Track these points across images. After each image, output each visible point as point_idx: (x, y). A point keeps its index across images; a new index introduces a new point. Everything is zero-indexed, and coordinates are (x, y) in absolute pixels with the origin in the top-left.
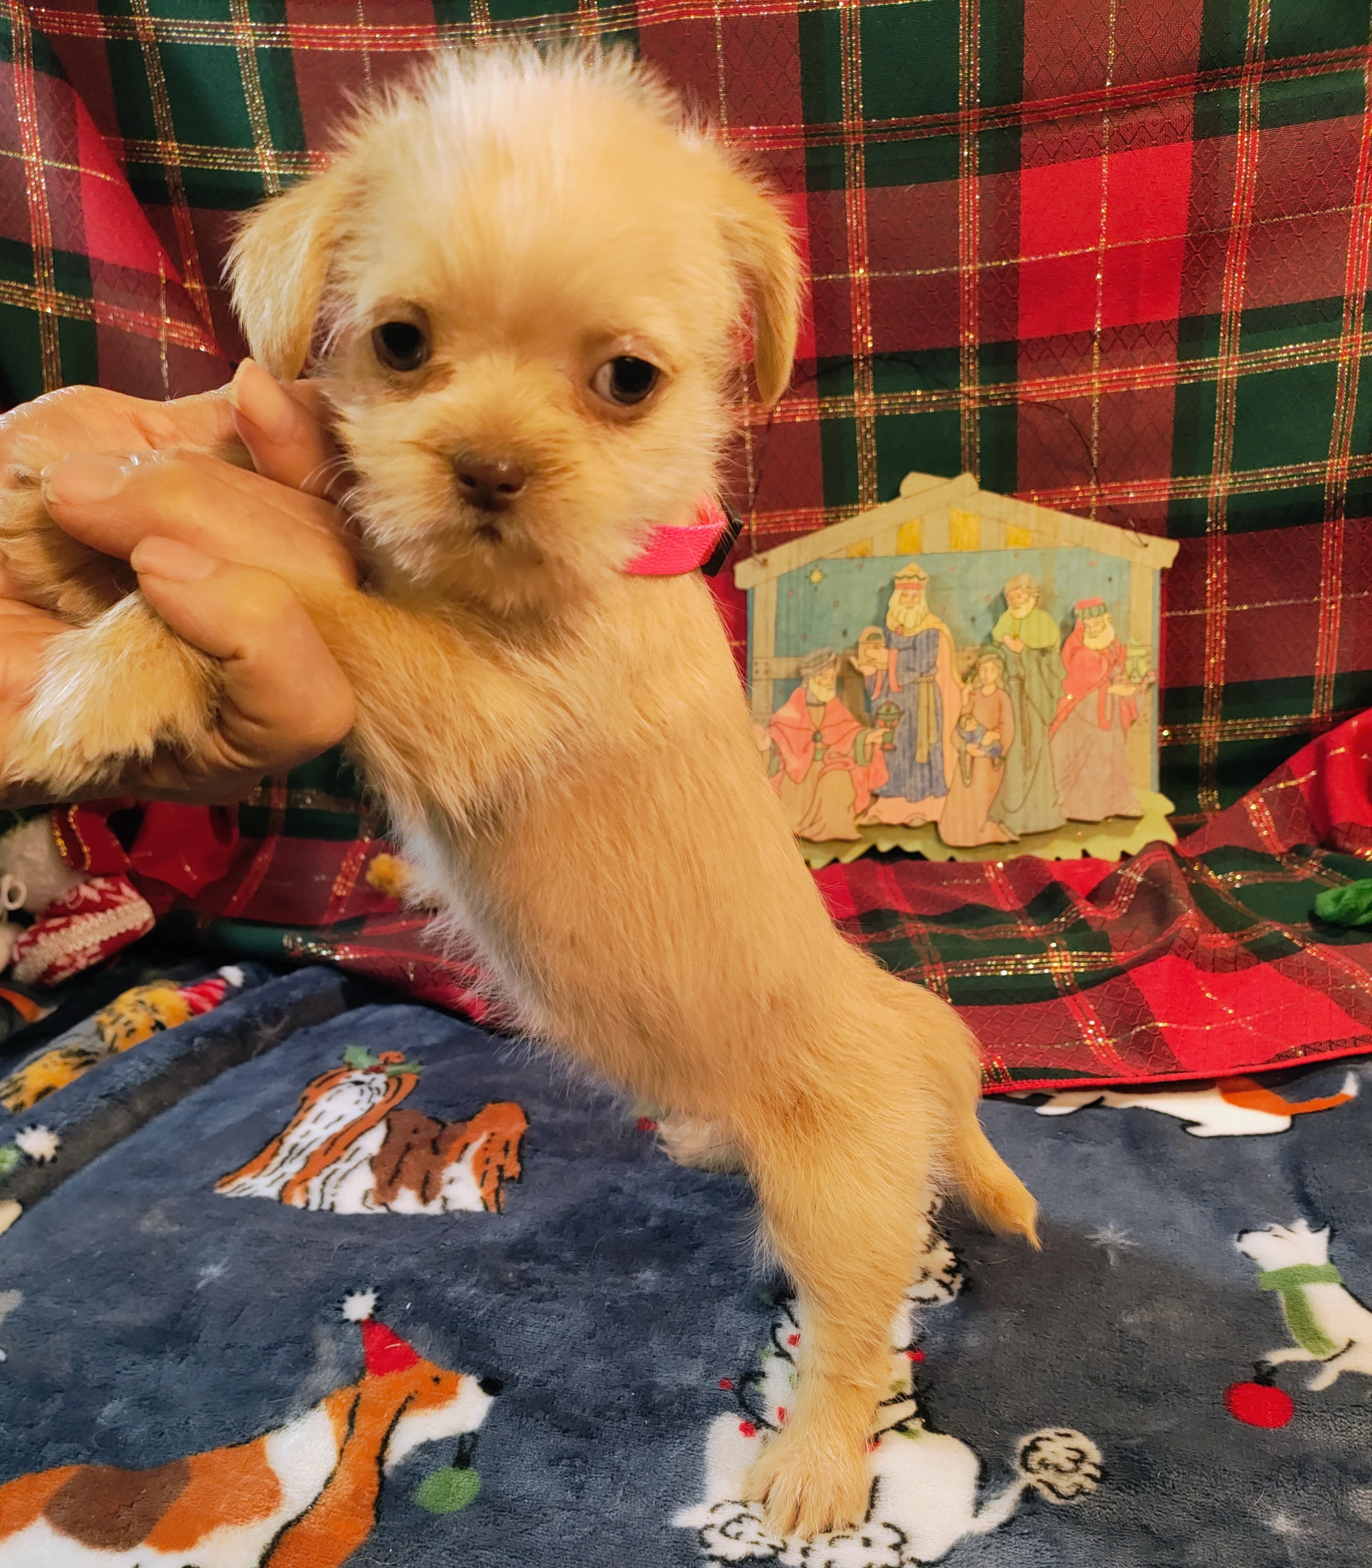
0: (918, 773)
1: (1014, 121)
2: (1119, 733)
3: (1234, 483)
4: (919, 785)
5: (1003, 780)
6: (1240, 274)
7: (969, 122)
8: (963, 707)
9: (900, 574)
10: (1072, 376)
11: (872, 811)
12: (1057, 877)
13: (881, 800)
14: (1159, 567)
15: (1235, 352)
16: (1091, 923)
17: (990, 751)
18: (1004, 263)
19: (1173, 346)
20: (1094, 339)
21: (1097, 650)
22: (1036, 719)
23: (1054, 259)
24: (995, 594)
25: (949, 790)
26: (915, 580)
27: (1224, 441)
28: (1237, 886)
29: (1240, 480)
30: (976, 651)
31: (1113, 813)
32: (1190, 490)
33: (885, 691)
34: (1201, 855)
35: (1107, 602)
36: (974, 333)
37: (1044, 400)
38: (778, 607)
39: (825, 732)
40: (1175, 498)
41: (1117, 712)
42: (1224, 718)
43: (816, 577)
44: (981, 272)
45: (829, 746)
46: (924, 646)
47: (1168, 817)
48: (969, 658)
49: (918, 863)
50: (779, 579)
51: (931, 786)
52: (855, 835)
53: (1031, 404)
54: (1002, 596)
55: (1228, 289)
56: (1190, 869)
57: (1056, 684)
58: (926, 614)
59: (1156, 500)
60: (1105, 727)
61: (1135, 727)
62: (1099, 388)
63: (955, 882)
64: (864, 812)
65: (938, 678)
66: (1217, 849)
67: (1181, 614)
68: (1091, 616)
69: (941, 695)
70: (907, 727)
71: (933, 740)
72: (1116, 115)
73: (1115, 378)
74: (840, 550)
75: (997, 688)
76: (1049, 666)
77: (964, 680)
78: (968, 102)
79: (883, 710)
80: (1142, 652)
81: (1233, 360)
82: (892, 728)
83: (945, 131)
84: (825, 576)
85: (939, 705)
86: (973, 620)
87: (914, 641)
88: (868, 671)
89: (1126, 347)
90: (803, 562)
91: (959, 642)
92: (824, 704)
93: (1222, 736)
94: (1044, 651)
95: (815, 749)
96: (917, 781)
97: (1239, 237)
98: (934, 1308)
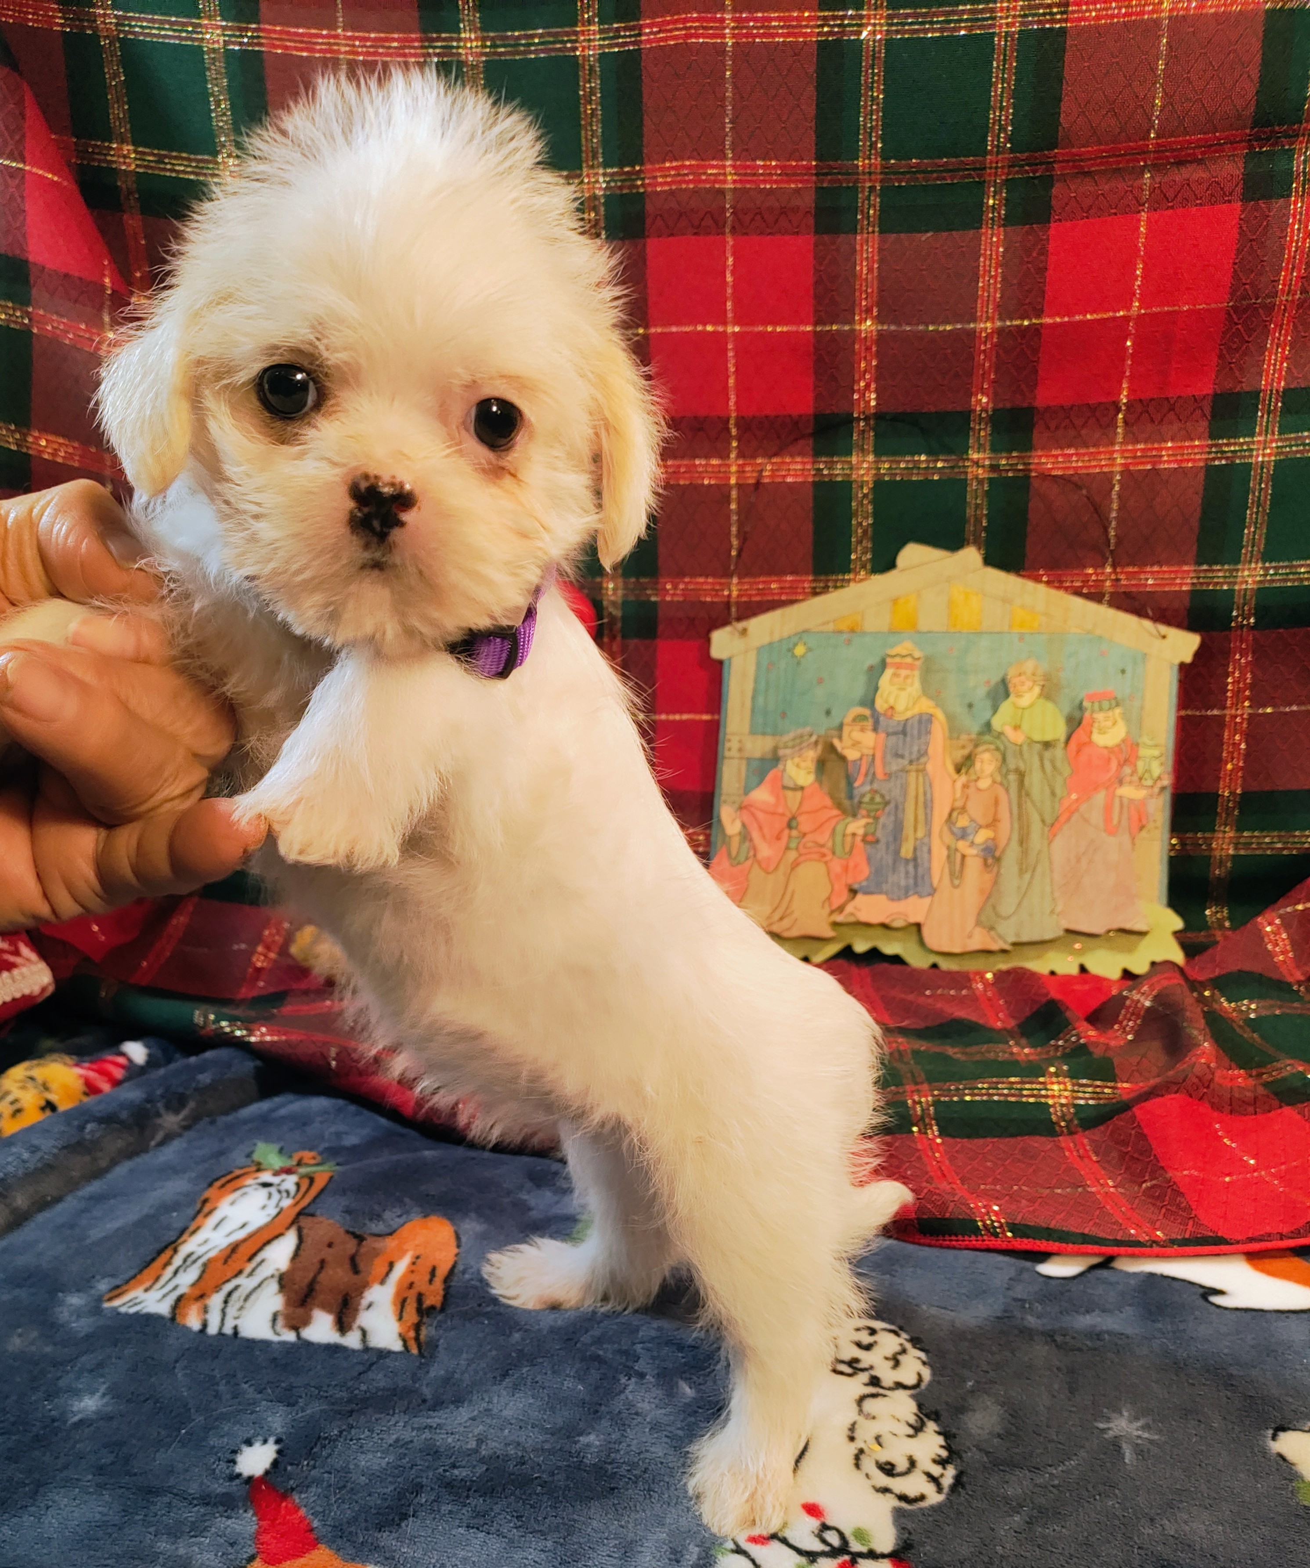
0: (902, 868)
1: (1047, 170)
2: (1126, 839)
3: (1265, 575)
4: (903, 883)
5: (996, 882)
6: (1284, 350)
7: (996, 168)
8: (955, 800)
9: (893, 652)
10: (1092, 450)
11: (849, 908)
12: (1054, 994)
13: (860, 897)
14: (1177, 662)
15: (1273, 433)
16: (1092, 1049)
17: (984, 850)
18: (1026, 323)
19: (1205, 424)
20: (1119, 410)
21: (1106, 748)
22: (1035, 818)
23: (1080, 321)
24: (995, 679)
25: (935, 890)
27: (1256, 528)
28: (1252, 1016)
29: (1271, 572)
30: (971, 740)
31: (1116, 926)
32: (1215, 580)
33: (870, 778)
34: (1211, 980)
35: (1119, 696)
36: (988, 396)
37: (1060, 473)
38: (756, 681)
40: (1198, 588)
42: (1240, 829)
43: (800, 650)
44: (1000, 332)
45: (804, 835)
46: (915, 732)
47: (1177, 934)
48: (963, 747)
49: (898, 968)
50: (760, 650)
51: (916, 884)
52: (829, 933)
53: (1046, 477)
54: (1004, 682)
55: (1269, 366)
56: (1201, 994)
58: (919, 698)
59: (1177, 589)
60: (1111, 831)
61: (1144, 833)
62: (1122, 464)
63: (939, 992)
65: (929, 767)
66: (1230, 974)
67: (1198, 713)
68: (1101, 709)
70: (892, 818)
71: (920, 834)
72: (1158, 171)
73: (1139, 454)
74: (828, 623)
75: (994, 782)
76: (1053, 762)
77: (958, 770)
78: (998, 146)
79: (866, 799)
80: (1156, 752)
81: (1272, 441)
82: (876, 818)
83: (969, 176)
84: (810, 650)
85: (929, 796)
86: (970, 706)
87: (905, 725)
88: (852, 755)
89: (1152, 421)
90: (785, 634)
91: (954, 730)
93: (1236, 849)
94: (1047, 745)
95: (790, 837)
96: (900, 878)
97: (1285, 310)
98: (921, 1509)
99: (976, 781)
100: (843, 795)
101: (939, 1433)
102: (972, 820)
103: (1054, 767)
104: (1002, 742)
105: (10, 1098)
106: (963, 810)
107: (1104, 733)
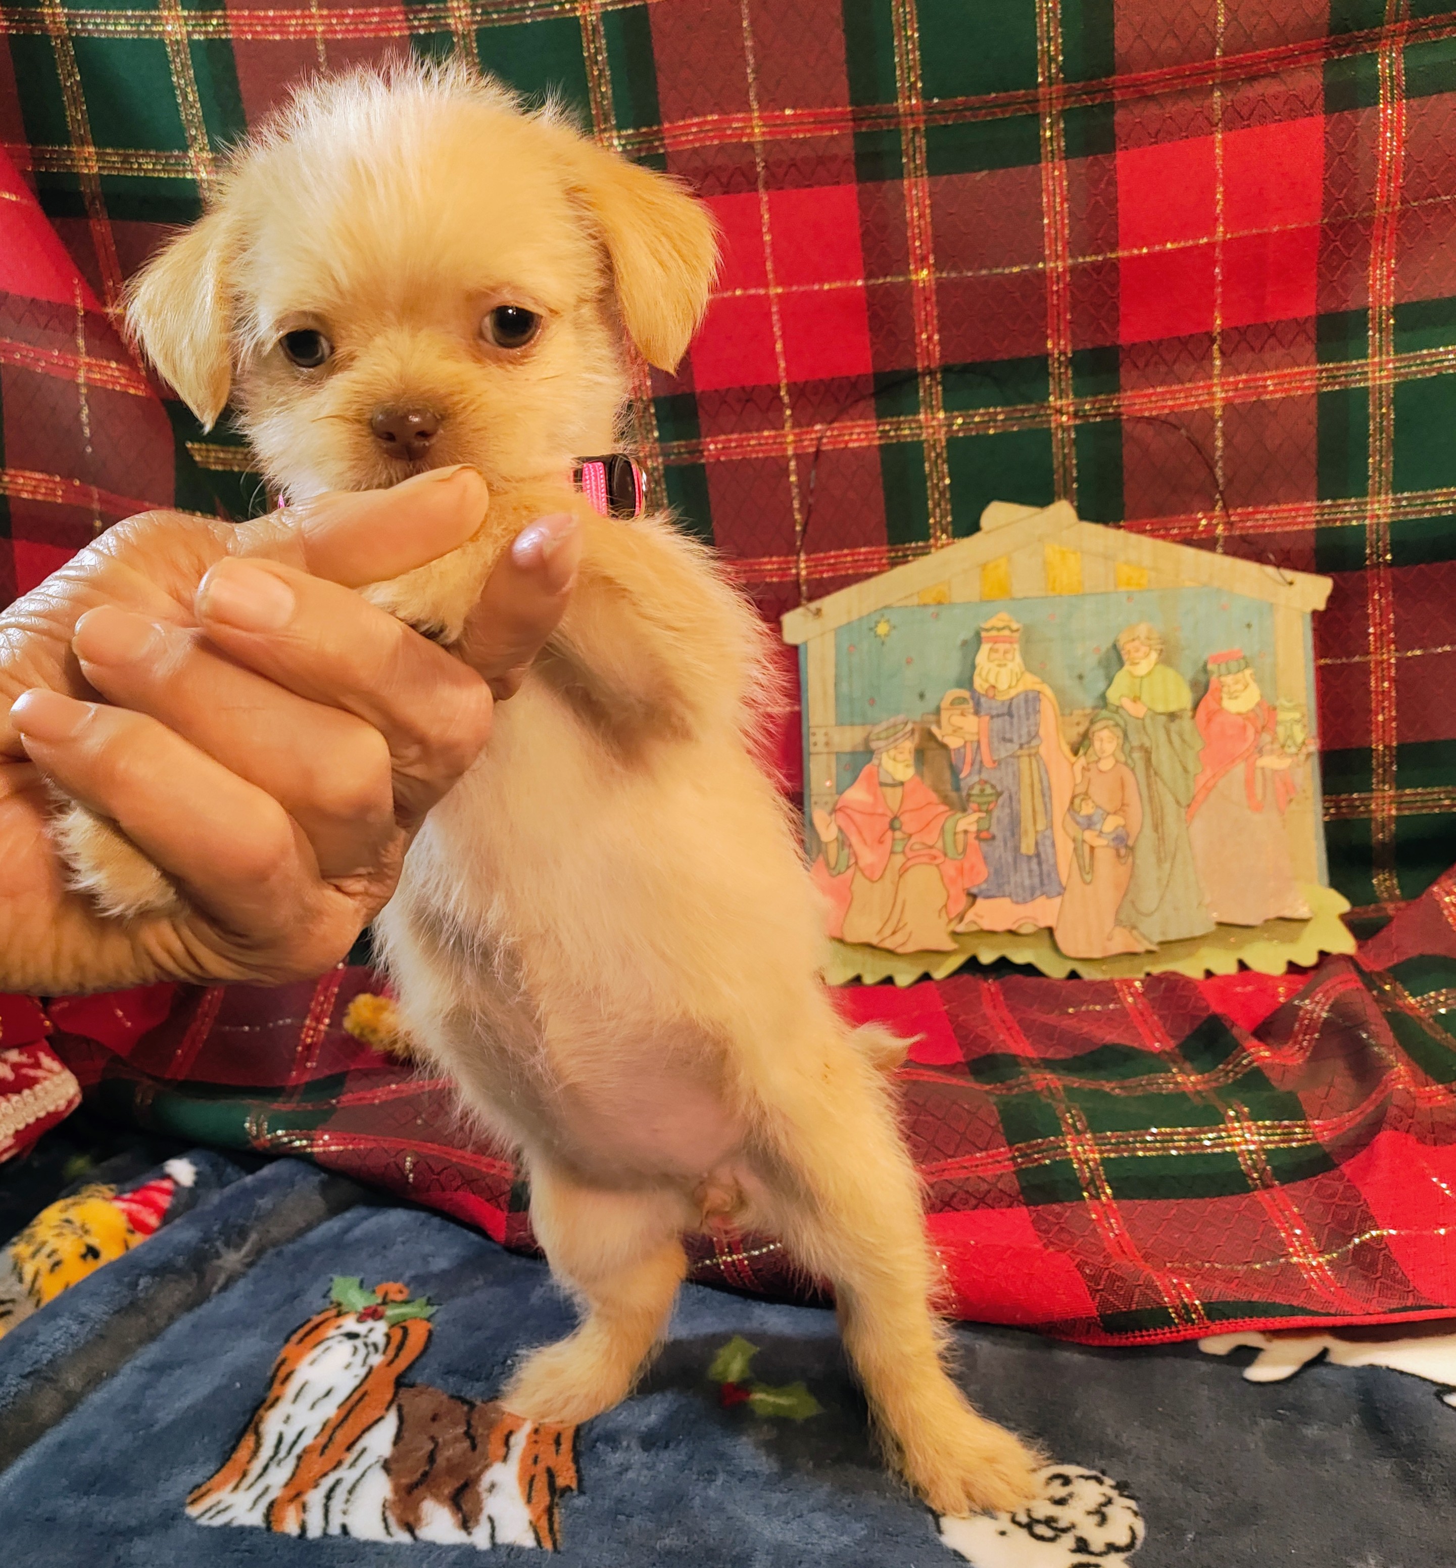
0: (1024, 867)
1: (1106, 97)
3: (1398, 507)
4: (1027, 882)
6: (1389, 262)
7: (1051, 99)
10: (1187, 385)
11: (969, 916)
12: (1216, 1007)
14: (1308, 609)
15: (1388, 354)
18: (1100, 258)
19: (1311, 346)
20: (1213, 340)
22: (1168, 799)
23: (1161, 252)
24: (1106, 645)
26: (1006, 633)
27: (1381, 456)
28: (1442, 1011)
29: (1404, 503)
32: (1343, 516)
33: (977, 767)
36: (1065, 338)
37: (1153, 413)
38: (837, 666)
39: (905, 818)
40: (1324, 525)
42: (1400, 786)
43: (882, 629)
44: (1072, 270)
46: (1023, 712)
47: (1343, 917)
49: (1034, 976)
50: (838, 631)
51: (1042, 883)
53: (1138, 420)
55: (1374, 281)
59: (1301, 527)
62: (1223, 398)
65: (1042, 751)
67: (1338, 661)
69: (1047, 772)
70: (1007, 810)
71: (1040, 827)
72: (1230, 88)
73: (1241, 386)
74: (912, 595)
76: (1181, 735)
78: (1049, 77)
79: (976, 791)
80: (1297, 715)
81: (1388, 363)
83: (1022, 110)
84: (894, 627)
85: (1045, 784)
86: (1081, 677)
88: (953, 742)
89: (1252, 349)
90: (864, 612)
91: (1065, 705)
92: (902, 784)
93: (1398, 809)
94: (1172, 716)
96: (1024, 877)
97: (1385, 224)
99: (1097, 762)
103: (1183, 741)
104: (1121, 716)
106: (1086, 795)
107: (1236, 698)
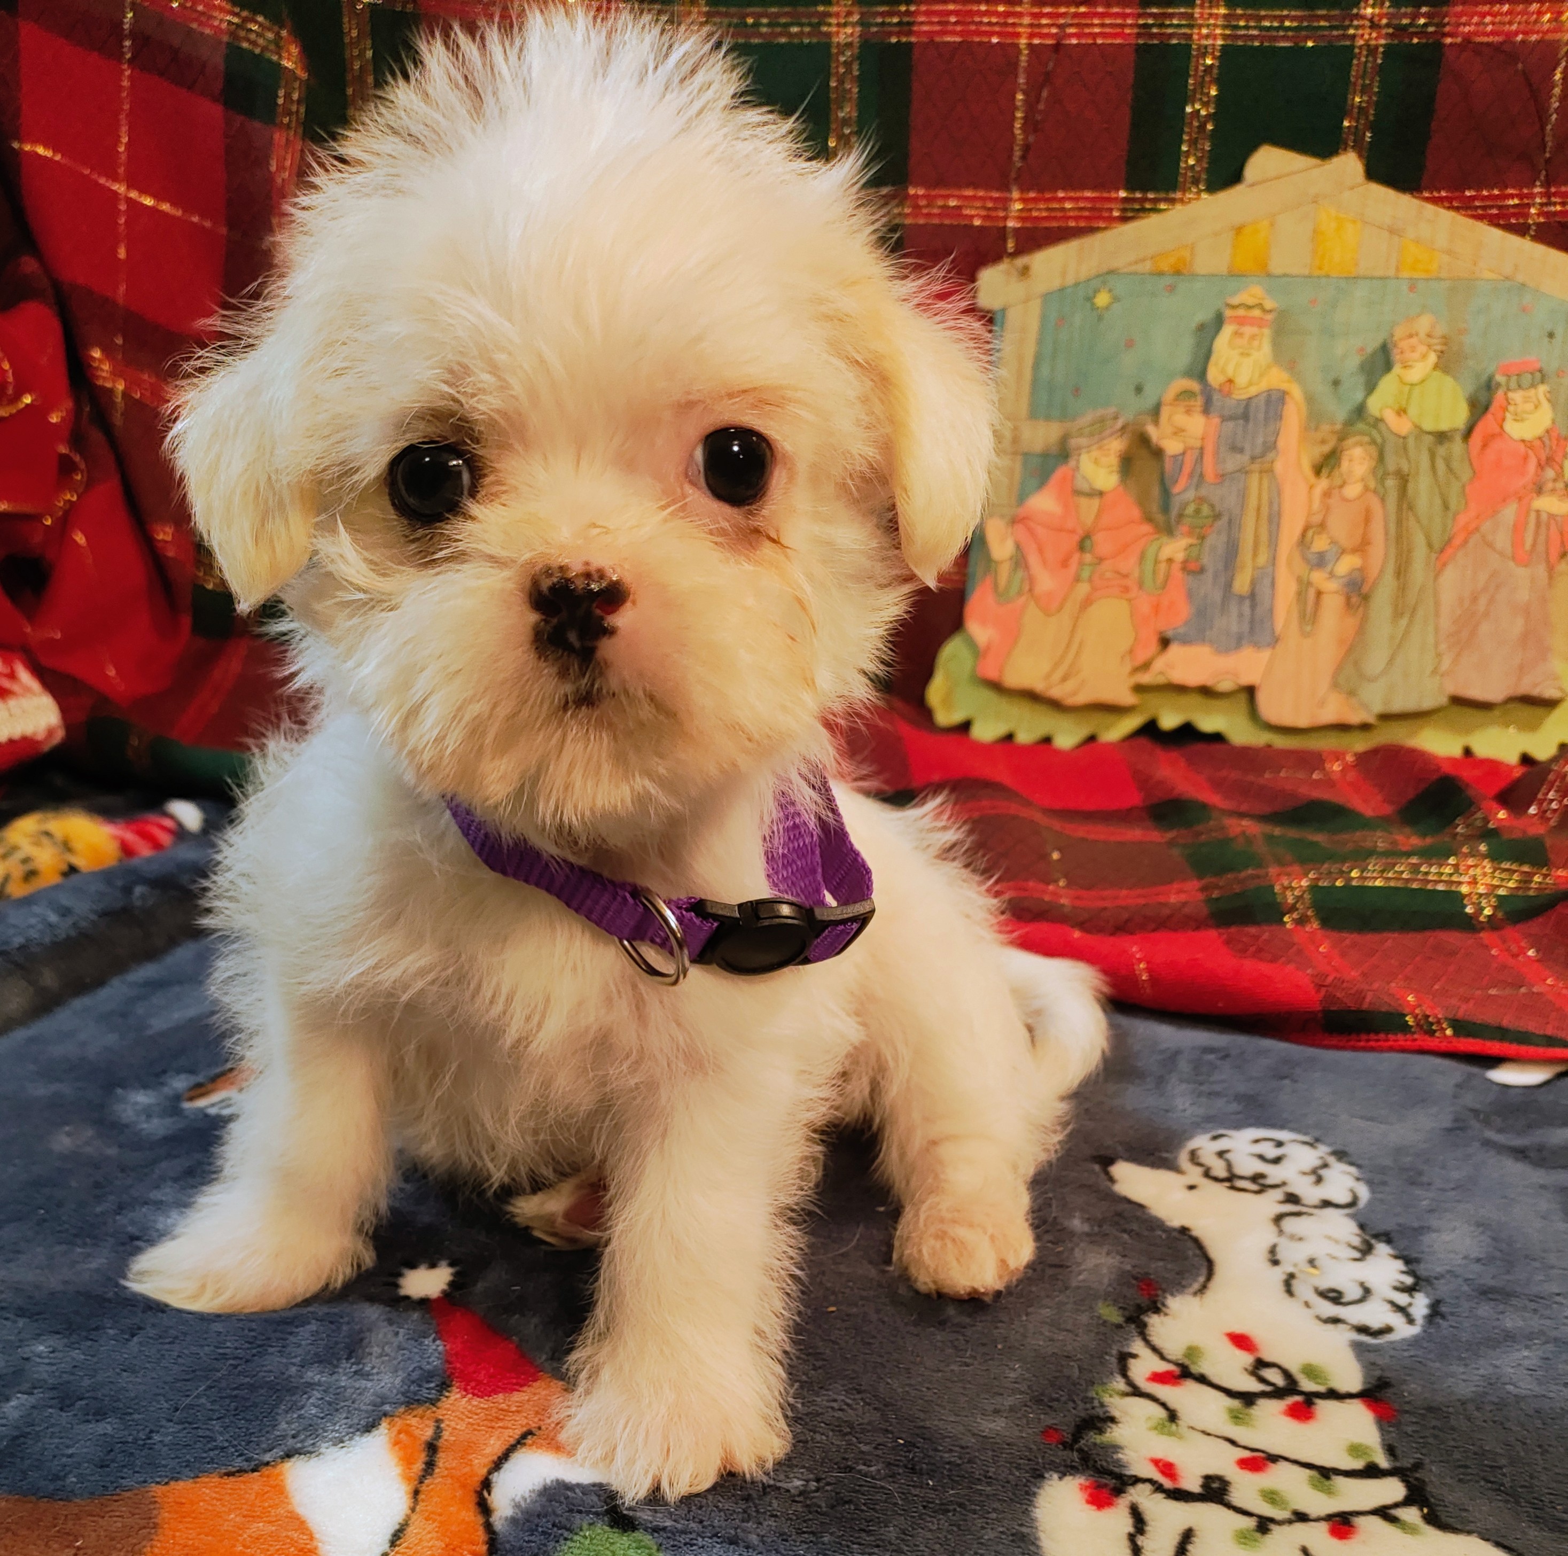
0: (1234, 609)
2: (1541, 571)
4: (1234, 628)
5: (1361, 630)
9: (1235, 301)
11: (1159, 664)
12: (1451, 770)
13: (1175, 650)
21: (1523, 441)
22: (1419, 540)
24: (1373, 345)
26: (1257, 313)
30: (1335, 431)
33: (1195, 480)
37: (1486, 39)
38: (1040, 342)
39: (1099, 538)
41: (1542, 538)
43: (1102, 299)
45: (1101, 560)
46: (1261, 416)
48: (1326, 440)
49: (1220, 748)
50: (1046, 297)
51: (1252, 631)
52: (1128, 699)
53: (1464, 45)
57: (1455, 488)
58: (1269, 367)
60: (1521, 559)
63: (1283, 774)
64: (1145, 666)
65: (1278, 467)
69: (1279, 494)
70: (1224, 538)
74: (1143, 260)
75: (1366, 489)
76: (1448, 461)
77: (1317, 471)
79: (1190, 510)
82: (1202, 538)
84: (1116, 299)
85: (1275, 508)
86: (1336, 383)
87: (1247, 406)
88: (1172, 447)
90: (1084, 275)
92: (1101, 494)
94: (1442, 437)
95: (1081, 564)
96: (1232, 622)
98: (1392, 1343)
99: (1341, 487)
100: (1155, 508)
101: (1396, 1257)
102: (1333, 542)
103: (1450, 469)
104: (1380, 432)
105: (20, 855)
106: (1322, 526)
107: (1522, 420)
